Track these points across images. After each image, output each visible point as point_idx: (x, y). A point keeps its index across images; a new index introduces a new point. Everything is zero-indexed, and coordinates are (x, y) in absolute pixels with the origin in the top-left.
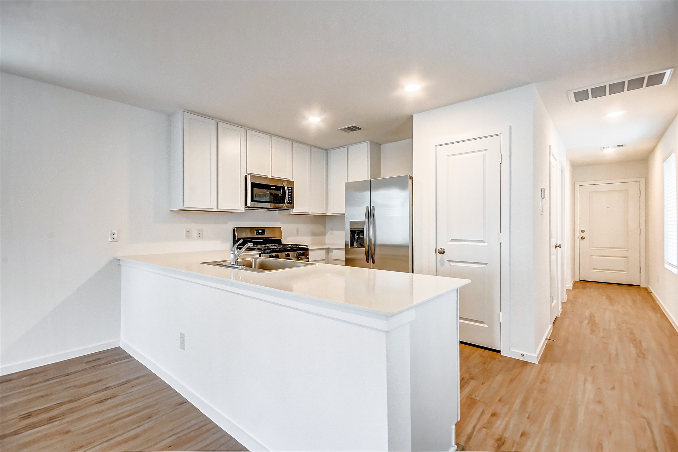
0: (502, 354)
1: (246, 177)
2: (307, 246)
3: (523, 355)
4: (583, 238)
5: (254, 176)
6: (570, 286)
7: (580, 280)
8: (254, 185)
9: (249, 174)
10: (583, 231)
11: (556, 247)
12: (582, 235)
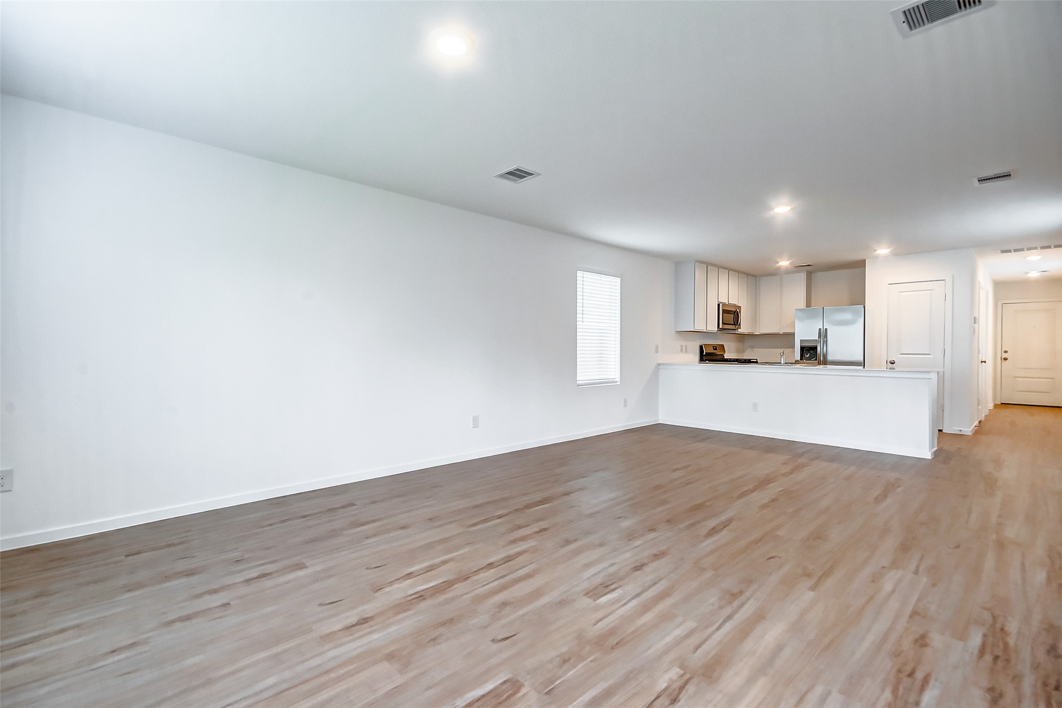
0: (944, 431)
1: (719, 305)
2: (757, 360)
3: (961, 430)
4: (1005, 359)
5: (724, 304)
6: (991, 406)
7: (1002, 403)
8: (725, 311)
9: (721, 303)
10: (1006, 352)
11: (982, 362)
12: (1005, 356)
